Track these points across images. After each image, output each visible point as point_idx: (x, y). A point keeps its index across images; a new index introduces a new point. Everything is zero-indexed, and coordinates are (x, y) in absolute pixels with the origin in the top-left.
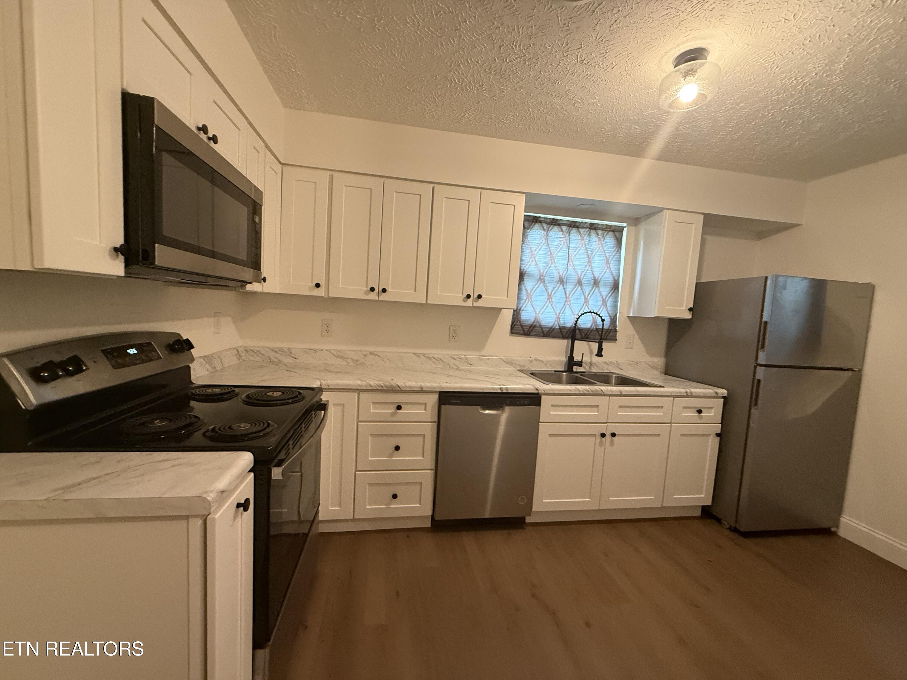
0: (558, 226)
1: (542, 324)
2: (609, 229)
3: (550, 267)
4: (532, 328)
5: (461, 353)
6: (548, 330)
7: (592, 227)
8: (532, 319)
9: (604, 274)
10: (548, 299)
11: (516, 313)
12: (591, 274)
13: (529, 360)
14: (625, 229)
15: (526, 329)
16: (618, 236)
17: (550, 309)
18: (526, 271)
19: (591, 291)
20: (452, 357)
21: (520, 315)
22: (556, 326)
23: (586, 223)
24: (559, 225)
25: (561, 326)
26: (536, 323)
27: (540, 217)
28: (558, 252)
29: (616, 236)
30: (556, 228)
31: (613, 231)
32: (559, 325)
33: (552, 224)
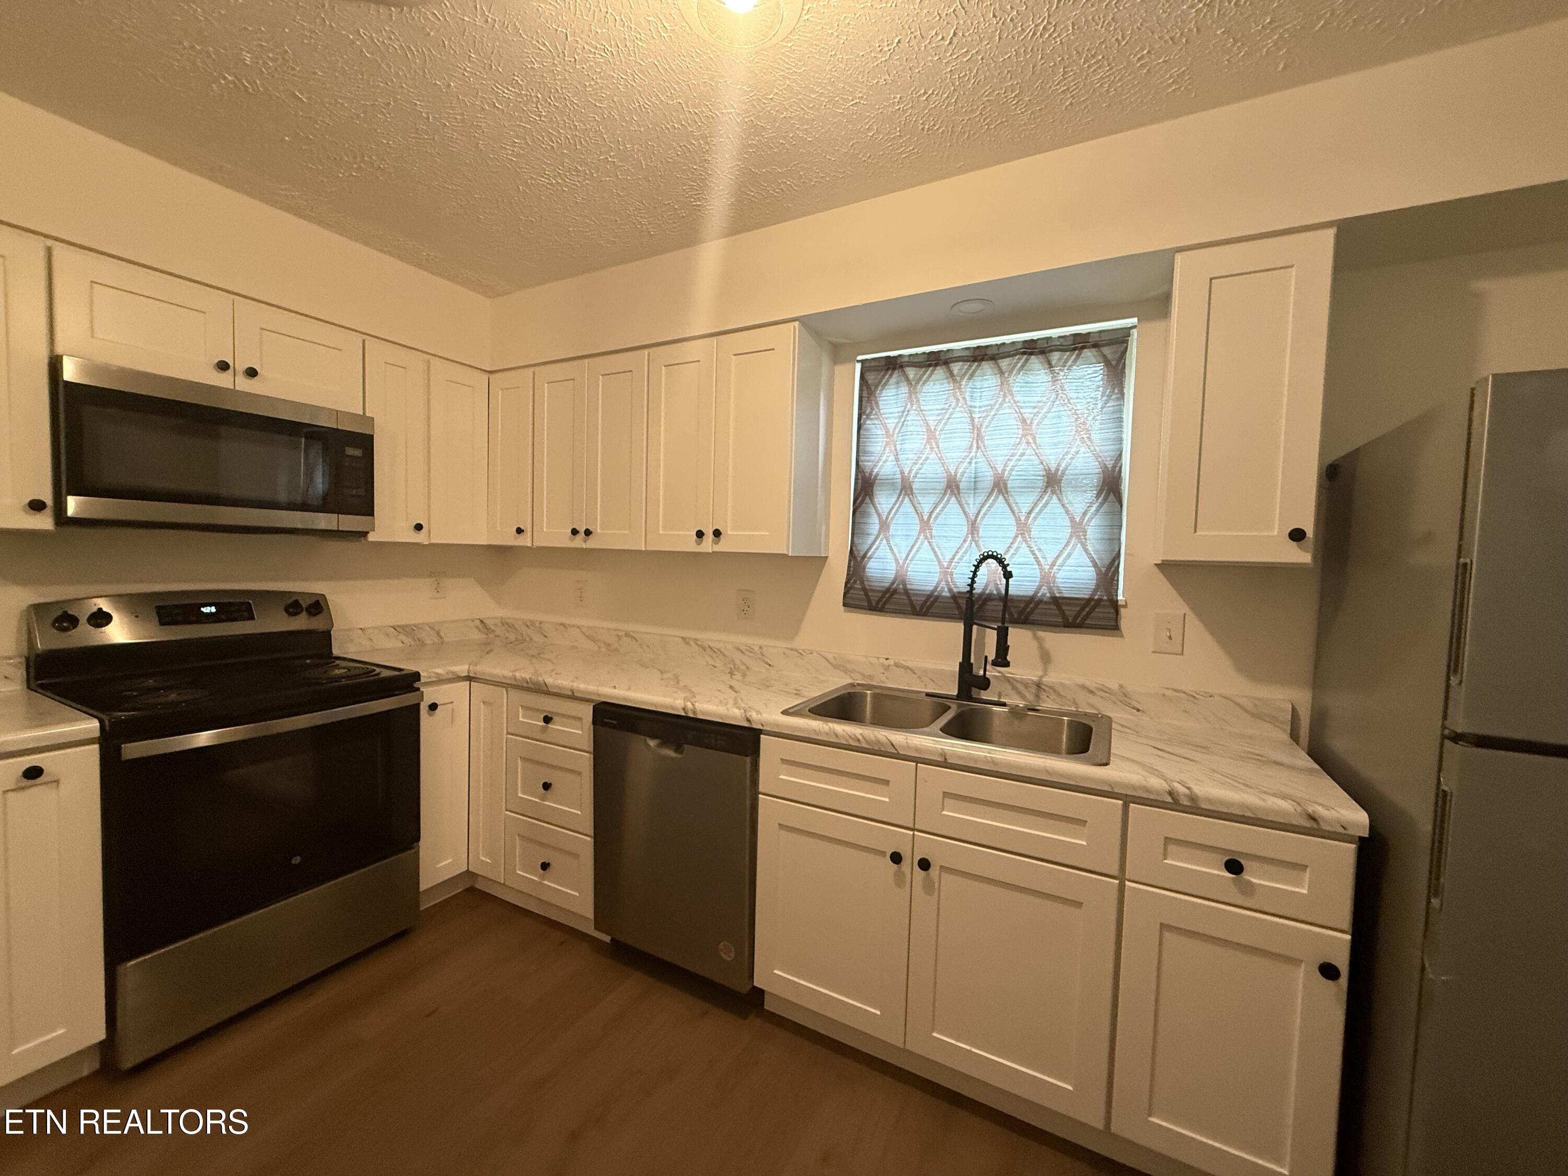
0: (944, 367)
1: (909, 587)
2: (1079, 344)
3: (927, 459)
4: (887, 596)
5: (755, 642)
6: (924, 599)
7: (1031, 349)
8: (891, 575)
9: (1072, 458)
10: (922, 530)
11: (856, 561)
12: (1037, 462)
13: (883, 665)
14: (1135, 332)
15: (874, 598)
16: (1110, 357)
17: (925, 553)
18: (877, 475)
19: (1036, 504)
20: (738, 649)
21: (864, 568)
22: (942, 591)
23: (1013, 343)
24: (946, 363)
25: (955, 590)
26: (898, 585)
27: (900, 356)
28: (945, 424)
29: (1104, 356)
30: (941, 371)
31: (1096, 346)
32: (950, 590)
33: (930, 366)
